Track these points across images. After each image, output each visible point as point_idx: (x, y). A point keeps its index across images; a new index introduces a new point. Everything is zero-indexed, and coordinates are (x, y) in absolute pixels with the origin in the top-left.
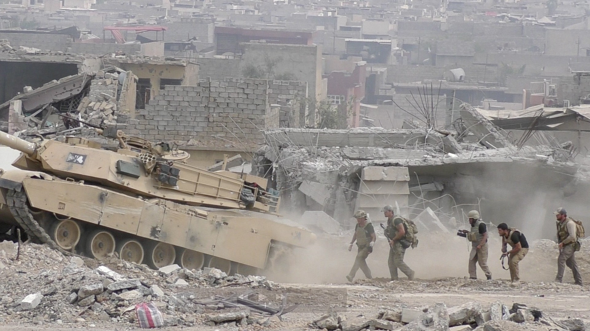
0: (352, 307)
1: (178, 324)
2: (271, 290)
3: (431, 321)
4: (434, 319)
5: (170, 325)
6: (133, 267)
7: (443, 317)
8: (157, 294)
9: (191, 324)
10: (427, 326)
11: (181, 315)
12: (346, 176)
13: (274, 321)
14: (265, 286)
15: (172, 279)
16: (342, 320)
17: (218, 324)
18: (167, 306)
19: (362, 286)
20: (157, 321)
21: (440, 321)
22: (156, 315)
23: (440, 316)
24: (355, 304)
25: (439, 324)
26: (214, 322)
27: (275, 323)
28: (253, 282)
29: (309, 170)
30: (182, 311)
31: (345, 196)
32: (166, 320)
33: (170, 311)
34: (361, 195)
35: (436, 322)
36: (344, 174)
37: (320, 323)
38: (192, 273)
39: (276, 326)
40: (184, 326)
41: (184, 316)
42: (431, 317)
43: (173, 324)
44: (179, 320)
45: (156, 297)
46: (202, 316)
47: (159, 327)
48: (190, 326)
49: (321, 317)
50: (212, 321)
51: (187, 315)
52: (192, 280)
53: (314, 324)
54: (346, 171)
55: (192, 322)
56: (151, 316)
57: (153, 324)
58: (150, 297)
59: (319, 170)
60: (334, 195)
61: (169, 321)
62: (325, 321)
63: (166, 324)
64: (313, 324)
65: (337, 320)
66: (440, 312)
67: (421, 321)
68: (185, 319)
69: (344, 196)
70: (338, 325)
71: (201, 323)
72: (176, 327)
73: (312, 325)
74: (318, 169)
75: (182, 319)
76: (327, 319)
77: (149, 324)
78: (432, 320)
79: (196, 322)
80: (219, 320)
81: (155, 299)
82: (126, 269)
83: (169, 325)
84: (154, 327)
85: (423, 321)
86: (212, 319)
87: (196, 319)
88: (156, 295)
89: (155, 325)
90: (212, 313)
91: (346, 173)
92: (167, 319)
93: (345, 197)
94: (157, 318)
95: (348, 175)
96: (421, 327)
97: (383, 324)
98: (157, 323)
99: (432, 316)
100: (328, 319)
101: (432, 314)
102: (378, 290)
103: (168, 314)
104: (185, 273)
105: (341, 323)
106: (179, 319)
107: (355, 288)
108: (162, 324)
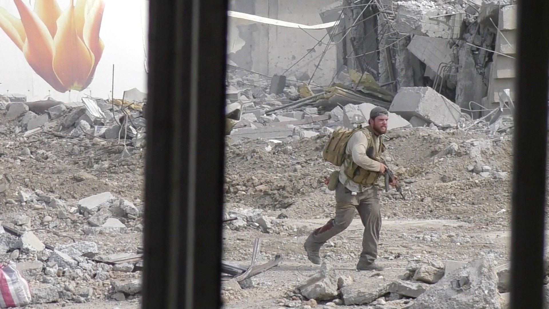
0: (401, 257)
1: (59, 300)
2: (268, 232)
3: (467, 282)
4: (470, 278)
5: (44, 300)
6: (34, 200)
7: (487, 274)
8: (30, 247)
9: (82, 299)
10: (460, 291)
11: (67, 283)
12: (476, 22)
13: (230, 288)
14: (257, 225)
15: (98, 219)
16: (345, 284)
17: (131, 297)
18: (44, 269)
19: (438, 220)
20: (18, 295)
21: (481, 283)
22: (17, 285)
23: (481, 274)
24: (408, 253)
25: (480, 287)
26: (123, 294)
27: (232, 292)
28: (236, 219)
29: (408, 16)
30: (70, 276)
31: (474, 58)
32: (37, 292)
33: (48, 278)
34: (499, 56)
35: (474, 283)
36: (472, 20)
37: (306, 290)
38: (133, 207)
39: (232, 297)
40: (70, 303)
41: (72, 286)
42: (466, 275)
43: (51, 300)
44: (62, 292)
45: (26, 254)
46: (103, 284)
47: (23, 305)
48: (80, 302)
49: (308, 279)
50: (121, 292)
51: (78, 284)
52: (134, 219)
53: (297, 291)
54: (477, 15)
55: (85, 295)
56: (8, 287)
57: (13, 301)
58: (16, 253)
59: (426, 14)
60: (456, 59)
61: (42, 294)
62: (313, 286)
63: (36, 300)
64: (294, 292)
65: (336, 284)
66: (482, 266)
67: (450, 283)
68: (73, 289)
69: (471, 59)
70: (336, 293)
71: (102, 296)
72: (55, 304)
73: (292, 294)
74: (424, 13)
75: (68, 290)
76: (318, 283)
77: (5, 301)
78: (469, 280)
79: (94, 294)
80: (132, 289)
81: (25, 256)
82: (21, 202)
83: (42, 301)
84: (14, 306)
85: (451, 282)
86: (120, 289)
87: (94, 289)
88: (28, 250)
89: (16, 302)
90: (120, 279)
91: (477, 17)
92: (39, 290)
93: (473, 61)
94: (17, 290)
95: (479, 21)
96: (448, 293)
97: (410, 289)
98: (19, 299)
99: (469, 273)
100: (320, 283)
101: (468, 270)
102: (460, 227)
103: (45, 281)
104: (122, 206)
105: (342, 289)
106: (62, 289)
107: (421, 225)
108: (28, 300)
